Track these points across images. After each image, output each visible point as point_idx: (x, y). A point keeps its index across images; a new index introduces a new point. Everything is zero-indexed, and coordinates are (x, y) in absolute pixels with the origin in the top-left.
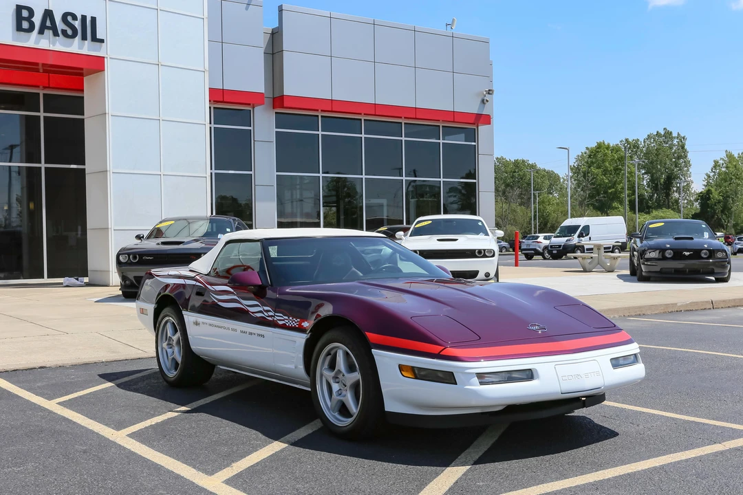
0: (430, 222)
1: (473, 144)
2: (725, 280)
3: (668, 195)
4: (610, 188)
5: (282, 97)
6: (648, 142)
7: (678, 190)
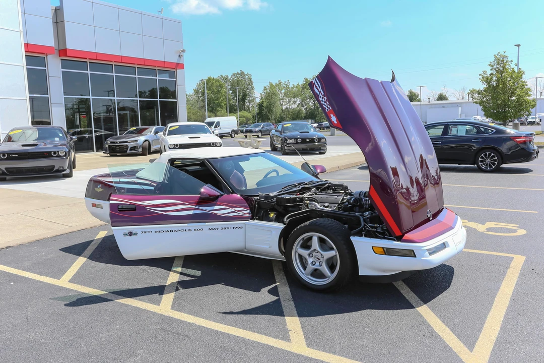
0: (178, 127)
1: (174, 79)
2: (324, 153)
3: (244, 104)
4: (216, 100)
5: (66, 50)
6: (233, 77)
7: (249, 101)
